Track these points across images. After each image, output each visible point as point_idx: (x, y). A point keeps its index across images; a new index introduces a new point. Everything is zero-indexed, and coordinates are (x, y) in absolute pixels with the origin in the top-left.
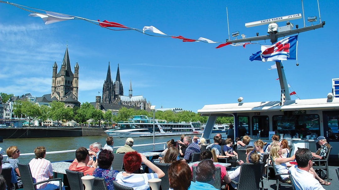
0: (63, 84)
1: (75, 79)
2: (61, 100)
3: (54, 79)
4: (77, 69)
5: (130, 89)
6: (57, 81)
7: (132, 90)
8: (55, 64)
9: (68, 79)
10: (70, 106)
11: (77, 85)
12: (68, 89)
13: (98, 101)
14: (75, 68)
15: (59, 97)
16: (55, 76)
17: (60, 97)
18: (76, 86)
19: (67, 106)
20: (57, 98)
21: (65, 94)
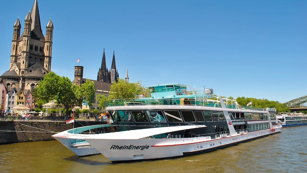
0: (25, 50)
1: (46, 44)
2: (21, 75)
3: (15, 44)
4: (50, 30)
5: (127, 77)
6: (19, 47)
7: (128, 78)
8: (17, 21)
9: (36, 43)
10: (36, 84)
11: (50, 52)
12: (36, 58)
13: (79, 74)
14: (47, 28)
15: (18, 70)
16: (16, 39)
17: (20, 70)
18: (48, 55)
19: (31, 84)
20: (16, 71)
21: (30, 65)
